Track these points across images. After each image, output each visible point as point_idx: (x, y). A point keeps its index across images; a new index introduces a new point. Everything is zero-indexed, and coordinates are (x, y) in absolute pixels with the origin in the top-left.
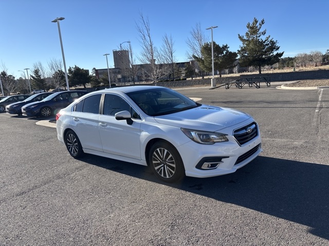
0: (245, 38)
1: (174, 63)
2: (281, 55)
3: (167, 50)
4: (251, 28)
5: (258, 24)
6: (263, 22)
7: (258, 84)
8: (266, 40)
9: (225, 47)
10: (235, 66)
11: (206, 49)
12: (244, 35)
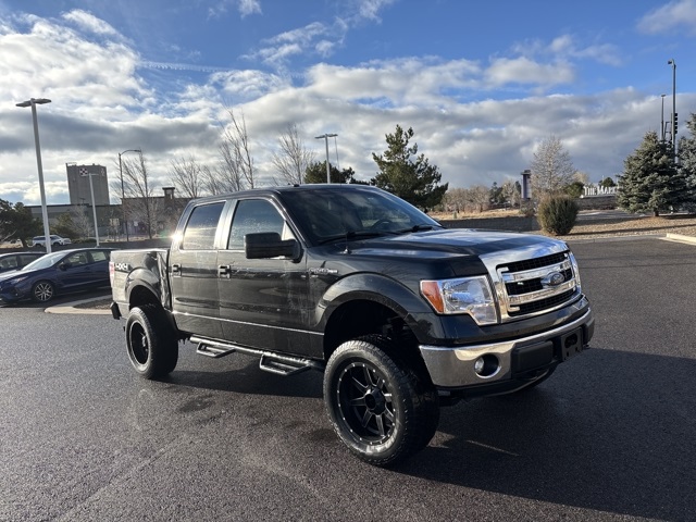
0: (385, 159)
2: (445, 188)
4: (393, 143)
5: (403, 136)
6: (411, 132)
8: (418, 163)
9: (349, 173)
11: (315, 173)
12: (383, 154)
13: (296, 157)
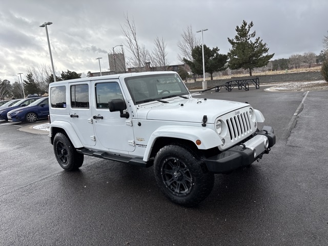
0: (235, 41)
1: (166, 66)
2: (271, 57)
3: (159, 53)
4: (239, 31)
5: (247, 27)
6: (252, 25)
7: (247, 87)
8: (255, 43)
9: (216, 50)
10: (226, 68)
11: (197, 52)
12: (234, 38)
13: (191, 43)
